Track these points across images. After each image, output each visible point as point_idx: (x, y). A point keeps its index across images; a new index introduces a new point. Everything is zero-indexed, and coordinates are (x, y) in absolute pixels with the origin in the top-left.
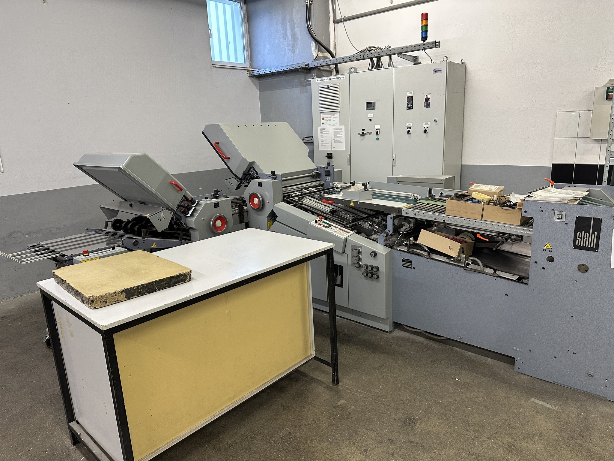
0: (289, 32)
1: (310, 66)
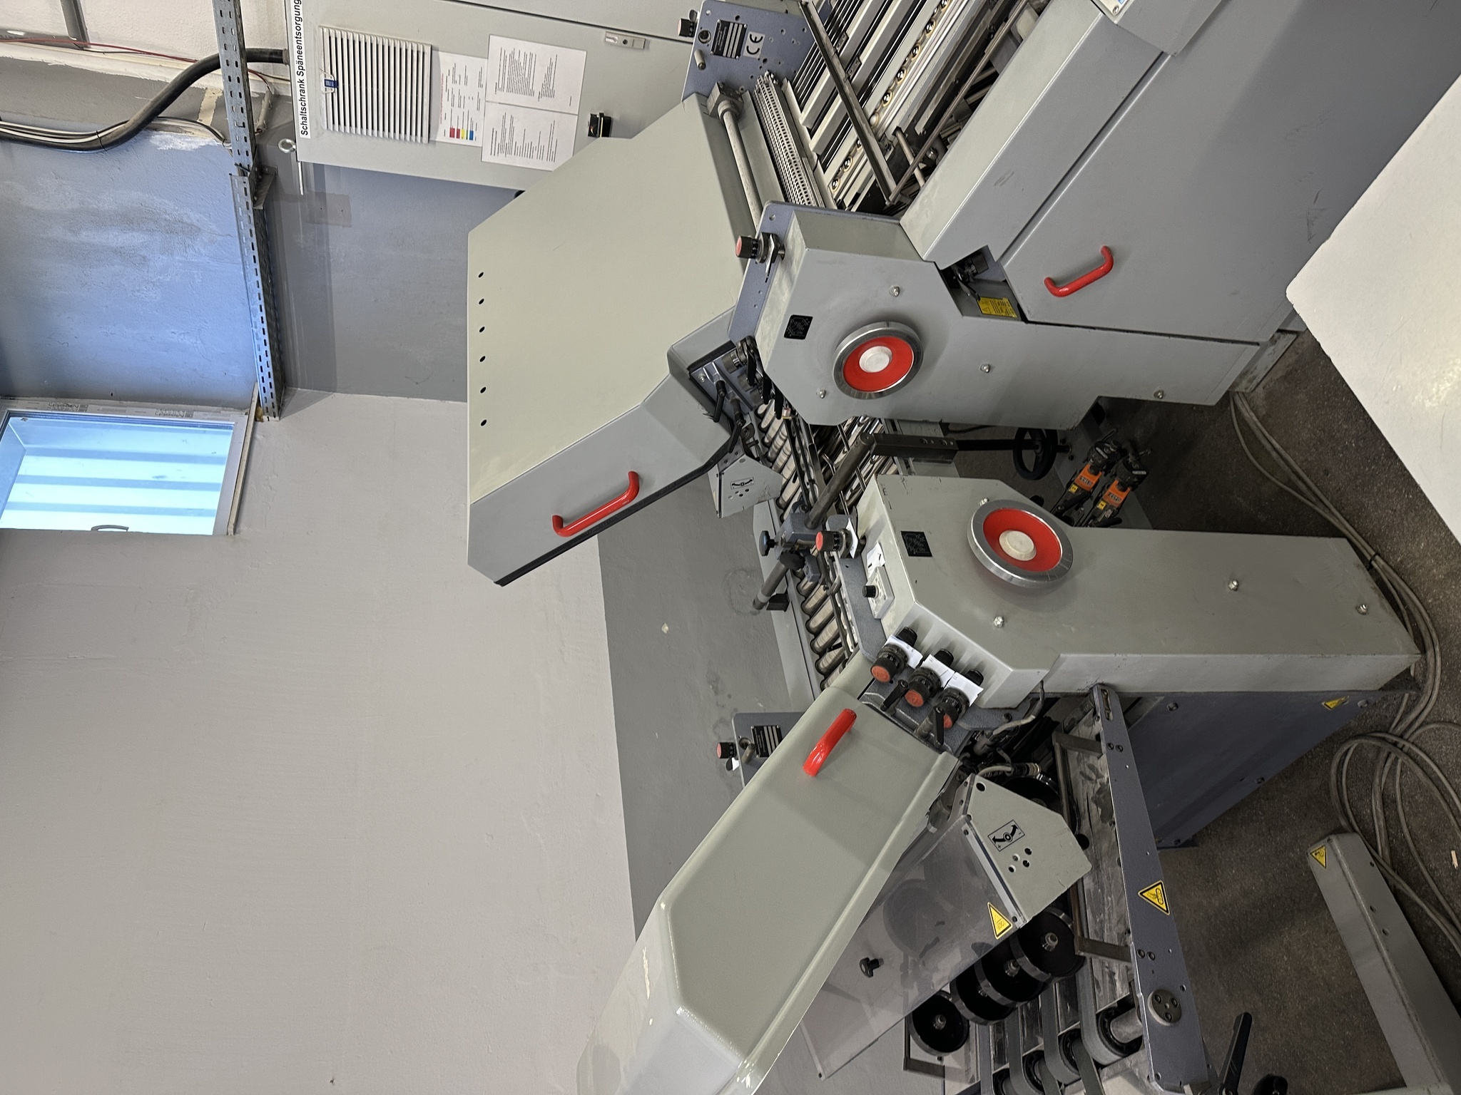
0: (116, 238)
1: (249, 161)
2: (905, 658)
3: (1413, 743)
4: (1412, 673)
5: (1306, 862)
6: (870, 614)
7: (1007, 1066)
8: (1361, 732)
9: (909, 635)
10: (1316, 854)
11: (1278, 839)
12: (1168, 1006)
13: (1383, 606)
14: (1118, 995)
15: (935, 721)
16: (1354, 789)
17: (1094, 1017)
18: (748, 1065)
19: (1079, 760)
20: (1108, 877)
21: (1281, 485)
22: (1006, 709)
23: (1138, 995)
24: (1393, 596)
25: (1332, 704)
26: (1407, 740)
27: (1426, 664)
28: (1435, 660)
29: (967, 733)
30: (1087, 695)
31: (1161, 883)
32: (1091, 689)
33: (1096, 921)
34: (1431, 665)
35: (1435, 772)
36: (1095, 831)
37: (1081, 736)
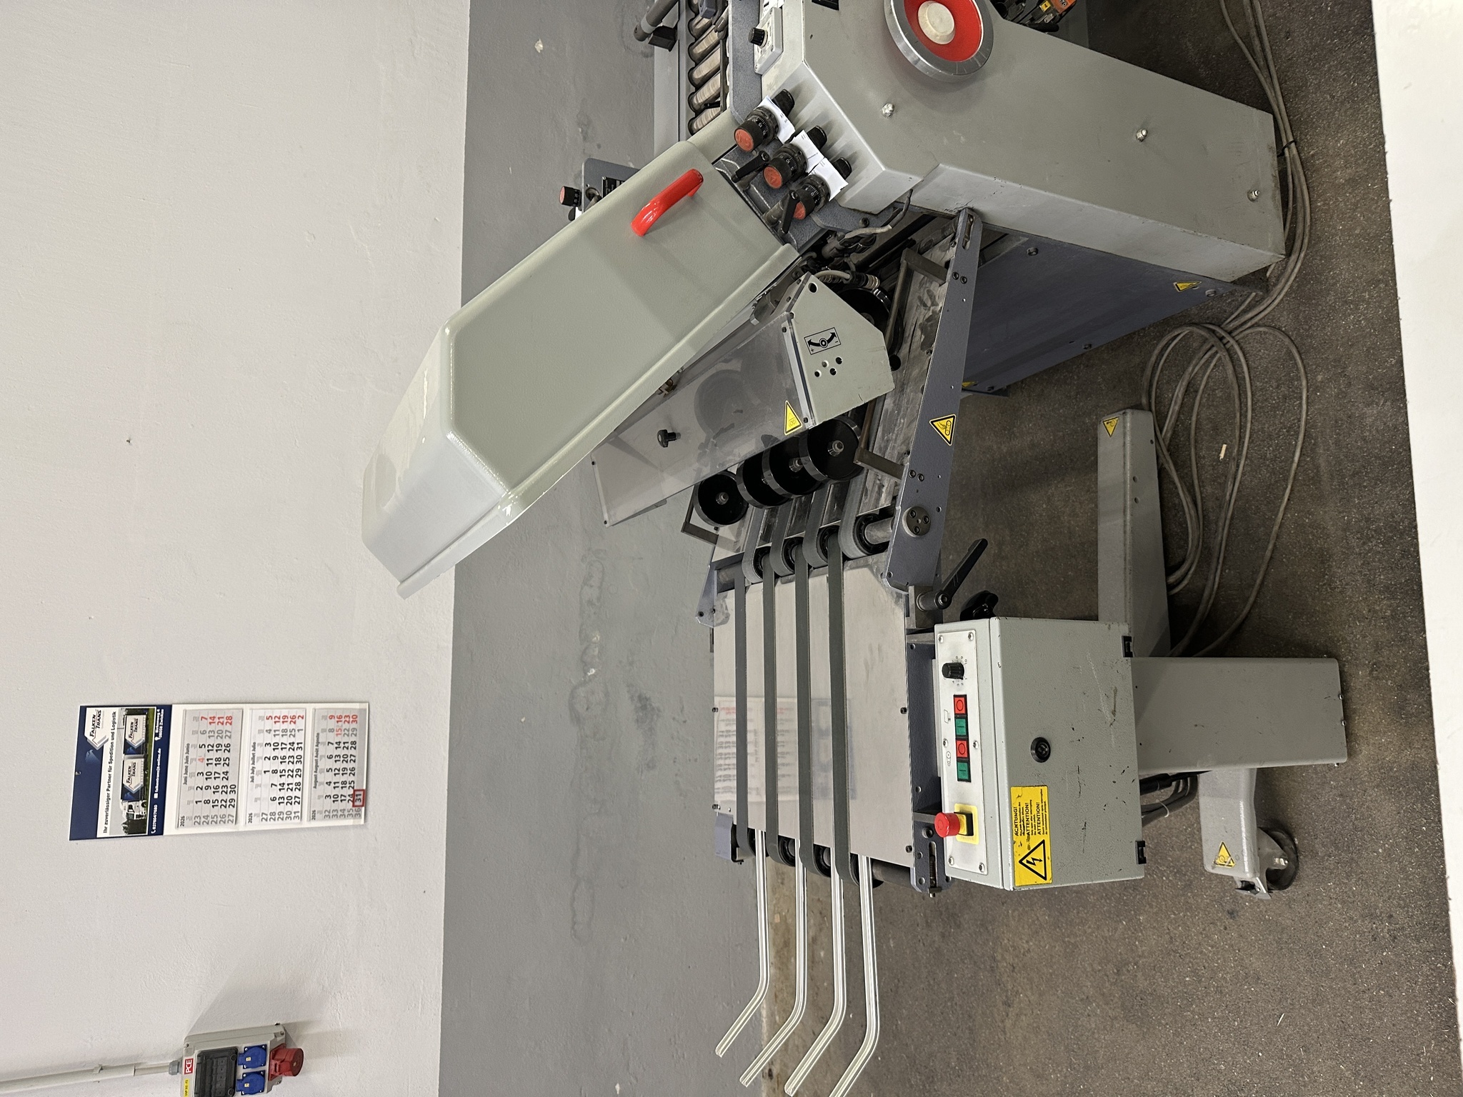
2: (776, 128)
3: (1237, 341)
4: (1268, 274)
5: (1096, 429)
6: (751, 66)
7: (770, 545)
8: (1197, 321)
9: (786, 101)
10: (1107, 423)
11: (1081, 404)
12: (920, 521)
13: (1274, 197)
14: (880, 504)
15: (786, 207)
16: (1167, 372)
17: (854, 519)
18: (512, 496)
19: (921, 284)
20: (908, 401)
21: (1237, 38)
22: (866, 213)
23: (897, 508)
24: (1288, 190)
25: (1182, 286)
26: (1233, 338)
27: (1285, 268)
28: (1295, 266)
29: (819, 229)
30: (952, 218)
31: (954, 417)
32: (960, 211)
33: (883, 439)
34: (1289, 270)
35: (1243, 372)
36: (912, 356)
37: (932, 260)
